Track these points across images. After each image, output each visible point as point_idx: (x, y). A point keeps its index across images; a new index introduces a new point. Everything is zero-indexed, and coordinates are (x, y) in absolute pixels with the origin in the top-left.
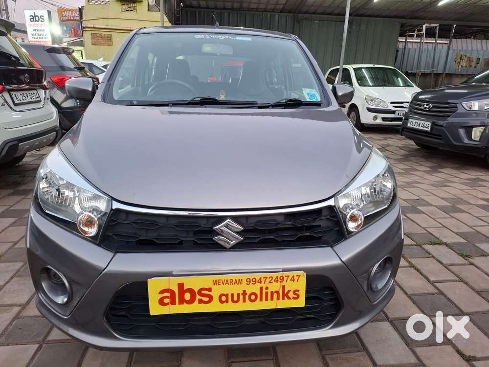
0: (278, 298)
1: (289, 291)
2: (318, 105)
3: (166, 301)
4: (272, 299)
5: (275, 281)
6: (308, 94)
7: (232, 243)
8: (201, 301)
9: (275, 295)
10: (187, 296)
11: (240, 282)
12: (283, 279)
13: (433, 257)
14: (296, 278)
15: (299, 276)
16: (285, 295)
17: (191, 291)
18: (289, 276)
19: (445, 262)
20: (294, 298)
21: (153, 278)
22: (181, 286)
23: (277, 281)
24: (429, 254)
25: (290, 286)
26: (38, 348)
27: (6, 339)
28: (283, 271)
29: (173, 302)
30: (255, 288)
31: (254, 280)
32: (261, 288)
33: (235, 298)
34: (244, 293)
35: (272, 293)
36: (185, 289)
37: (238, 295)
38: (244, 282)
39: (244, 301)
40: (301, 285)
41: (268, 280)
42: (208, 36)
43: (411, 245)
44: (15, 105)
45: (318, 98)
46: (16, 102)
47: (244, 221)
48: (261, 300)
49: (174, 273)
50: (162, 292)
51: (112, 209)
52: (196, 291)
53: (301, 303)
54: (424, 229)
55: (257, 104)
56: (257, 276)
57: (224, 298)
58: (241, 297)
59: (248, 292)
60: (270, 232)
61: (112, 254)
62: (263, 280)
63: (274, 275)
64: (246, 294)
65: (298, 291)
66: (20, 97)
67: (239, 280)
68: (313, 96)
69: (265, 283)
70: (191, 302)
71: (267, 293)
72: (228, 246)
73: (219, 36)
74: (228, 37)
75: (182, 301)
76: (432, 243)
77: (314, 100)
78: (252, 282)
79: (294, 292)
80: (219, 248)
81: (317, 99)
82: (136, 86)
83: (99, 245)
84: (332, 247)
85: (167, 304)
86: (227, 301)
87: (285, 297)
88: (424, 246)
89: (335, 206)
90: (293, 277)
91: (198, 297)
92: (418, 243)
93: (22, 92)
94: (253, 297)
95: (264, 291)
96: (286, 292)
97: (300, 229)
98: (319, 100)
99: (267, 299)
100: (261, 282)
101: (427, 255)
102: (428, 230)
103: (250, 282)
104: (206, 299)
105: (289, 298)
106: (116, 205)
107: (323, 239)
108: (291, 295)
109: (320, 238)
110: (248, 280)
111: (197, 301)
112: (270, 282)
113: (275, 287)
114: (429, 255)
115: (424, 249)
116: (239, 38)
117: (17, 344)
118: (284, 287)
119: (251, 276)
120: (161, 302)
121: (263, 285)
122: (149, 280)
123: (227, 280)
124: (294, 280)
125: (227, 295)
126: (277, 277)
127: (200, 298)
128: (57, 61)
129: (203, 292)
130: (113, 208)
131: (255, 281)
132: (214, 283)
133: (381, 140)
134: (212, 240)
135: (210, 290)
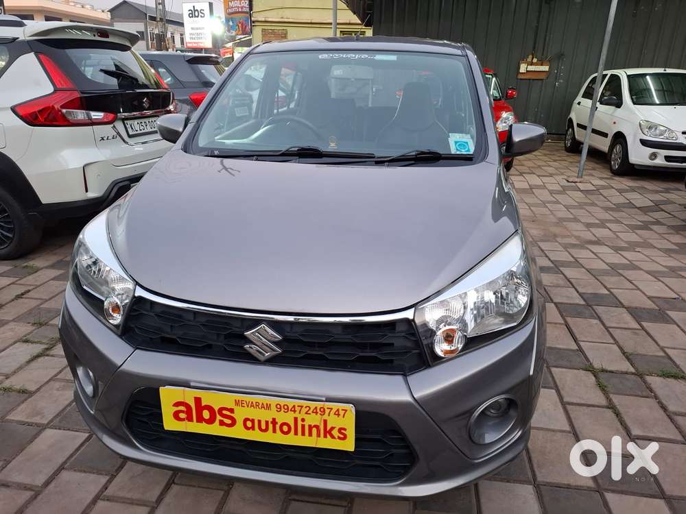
0: (318, 435)
1: (332, 428)
2: (467, 159)
3: (182, 416)
4: (310, 434)
5: (313, 412)
6: (456, 143)
7: (267, 354)
8: (222, 423)
9: (314, 430)
10: (206, 414)
11: (268, 407)
12: (324, 411)
13: (656, 397)
14: (342, 413)
15: (346, 411)
16: (328, 432)
17: (209, 408)
18: (332, 409)
19: (672, 408)
20: (339, 438)
21: (166, 387)
22: (198, 400)
23: (316, 413)
24: (651, 391)
25: (333, 421)
26: (87, 439)
27: (60, 422)
28: (326, 401)
29: (190, 419)
30: (288, 418)
31: (286, 407)
32: (296, 419)
33: (263, 427)
34: (274, 422)
35: (310, 427)
36: (203, 405)
37: (267, 423)
38: (273, 407)
39: (274, 431)
40: (349, 422)
41: (304, 410)
42: (336, 55)
43: (626, 373)
44: (130, 136)
45: (471, 149)
46: (131, 133)
47: (288, 329)
48: (296, 433)
49: (192, 384)
50: (177, 404)
51: (134, 297)
52: (217, 411)
53: (349, 445)
54: (662, 349)
55: (374, 158)
56: (291, 402)
57: (249, 424)
58: (271, 426)
59: (279, 421)
60: (321, 345)
61: (132, 350)
62: (297, 409)
63: (313, 405)
64: (277, 423)
65: (345, 429)
66: (137, 127)
67: (267, 404)
68: (464, 145)
69: (300, 413)
70: (211, 421)
71: (303, 427)
72: (262, 358)
73: (351, 55)
74: (364, 56)
75: (200, 419)
76: (666, 375)
77: (464, 152)
78: (283, 410)
79: (340, 430)
80: (251, 359)
81: (469, 150)
82: (261, 118)
83: (120, 336)
84: (405, 376)
85: (183, 420)
86: (253, 428)
87: (328, 436)
88: (649, 379)
89: (413, 320)
90: (338, 410)
91: (219, 417)
92: (640, 370)
93: (139, 121)
94: (285, 429)
95: (300, 423)
96: (328, 429)
97: (362, 346)
98: (471, 152)
99: (303, 434)
100: (295, 411)
101: (647, 392)
102: (668, 351)
103: (280, 408)
104: (228, 421)
105: (333, 437)
106: (140, 292)
107: (396, 363)
108: (335, 433)
109: (391, 361)
110: (278, 406)
111: (217, 422)
112: (306, 413)
113: (313, 419)
114: (650, 393)
115: (645, 382)
116: (379, 57)
117: (69, 430)
118: (325, 422)
119: (282, 401)
120: (176, 415)
121: (297, 415)
122: (162, 389)
123: (252, 403)
124: (338, 415)
125: (253, 421)
126: (316, 408)
127: (222, 419)
128: (198, 74)
129: (225, 412)
130: (136, 295)
131: (287, 409)
132: (237, 403)
133: (657, 192)
134: (242, 347)
135: (232, 410)
